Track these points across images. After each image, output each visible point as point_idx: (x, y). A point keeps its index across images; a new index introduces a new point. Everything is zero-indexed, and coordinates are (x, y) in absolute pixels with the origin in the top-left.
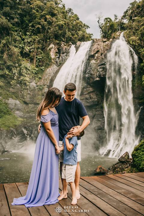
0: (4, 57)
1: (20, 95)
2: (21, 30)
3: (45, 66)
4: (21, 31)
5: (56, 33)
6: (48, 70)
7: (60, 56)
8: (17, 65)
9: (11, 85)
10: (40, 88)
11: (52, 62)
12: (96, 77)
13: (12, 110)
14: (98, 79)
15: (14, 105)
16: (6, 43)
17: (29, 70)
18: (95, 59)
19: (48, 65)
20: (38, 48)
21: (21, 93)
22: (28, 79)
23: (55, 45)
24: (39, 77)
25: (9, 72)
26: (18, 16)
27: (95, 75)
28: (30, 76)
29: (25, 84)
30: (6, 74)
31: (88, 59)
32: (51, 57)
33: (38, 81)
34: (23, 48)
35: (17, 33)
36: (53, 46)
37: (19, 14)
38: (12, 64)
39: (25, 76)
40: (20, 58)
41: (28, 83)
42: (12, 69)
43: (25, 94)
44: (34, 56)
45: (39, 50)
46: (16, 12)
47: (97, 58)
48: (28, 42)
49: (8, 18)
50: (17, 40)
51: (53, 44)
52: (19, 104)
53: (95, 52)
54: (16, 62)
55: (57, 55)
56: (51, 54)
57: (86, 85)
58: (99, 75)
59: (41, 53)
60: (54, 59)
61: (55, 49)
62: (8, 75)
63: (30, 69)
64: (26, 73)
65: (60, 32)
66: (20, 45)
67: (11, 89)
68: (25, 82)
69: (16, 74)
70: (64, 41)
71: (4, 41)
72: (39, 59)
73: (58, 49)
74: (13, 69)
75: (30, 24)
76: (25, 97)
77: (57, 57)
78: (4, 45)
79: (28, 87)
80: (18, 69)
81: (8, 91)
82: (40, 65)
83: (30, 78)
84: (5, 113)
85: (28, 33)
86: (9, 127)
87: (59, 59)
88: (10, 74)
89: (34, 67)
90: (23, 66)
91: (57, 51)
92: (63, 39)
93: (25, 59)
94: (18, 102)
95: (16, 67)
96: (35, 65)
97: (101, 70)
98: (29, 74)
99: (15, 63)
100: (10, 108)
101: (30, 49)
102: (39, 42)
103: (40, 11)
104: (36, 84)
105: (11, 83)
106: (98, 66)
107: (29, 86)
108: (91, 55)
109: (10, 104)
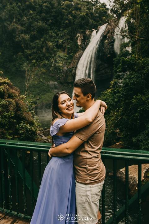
0: (43, 51)
1: (58, 78)
2: (56, 27)
3: (74, 52)
4: (56, 29)
5: (80, 23)
6: (76, 55)
7: (85, 42)
8: (53, 55)
9: (51, 71)
10: (70, 71)
11: (79, 48)
12: (107, 54)
13: (52, 89)
14: (109, 55)
15: (54, 85)
16: (44, 40)
17: (61, 58)
18: (108, 39)
19: (75, 52)
20: (68, 39)
21: (58, 76)
22: (61, 65)
23: (80, 34)
24: (69, 62)
25: (48, 62)
26: (52, 18)
27: (107, 52)
28: (62, 62)
29: (59, 69)
30: (46, 63)
31: (102, 40)
32: (78, 44)
33: (69, 65)
34: (58, 41)
35: (53, 31)
36: (79, 35)
37: (53, 16)
38: (49, 55)
39: (59, 63)
40: (55, 50)
41: (61, 68)
42: (49, 59)
43: (60, 77)
44: (65, 46)
45: (69, 41)
46: (51, 15)
47: (109, 37)
48: (61, 36)
49: (46, 21)
50: (53, 37)
51: (79, 33)
52: (57, 84)
53: (107, 33)
54: (53, 53)
55: (82, 42)
56: (78, 42)
57: (100, 62)
58: (109, 52)
59: (71, 43)
60: (80, 46)
61: (81, 37)
62: (47, 64)
63: (62, 56)
64: (60, 61)
65: (83, 22)
66: (56, 40)
67: (51, 74)
68: (59, 67)
69: (53, 62)
70: (88, 29)
71: (42, 40)
72: (68, 47)
73: (83, 36)
74: (51, 59)
75: (62, 22)
76: (61, 79)
77: (83, 43)
78: (43, 42)
79: (61, 71)
80: (55, 58)
81: (49, 76)
82: (70, 53)
83: (63, 64)
84: (47, 92)
85: (61, 29)
86: (48, 101)
87: (84, 45)
88: (49, 63)
89: (66, 54)
90: (57, 55)
91: (83, 38)
92: (87, 28)
93: (60, 50)
94: (56, 83)
95: (53, 57)
96: (66, 53)
97: (110, 47)
98: (61, 61)
99: (51, 54)
100: (51, 88)
101: (63, 41)
102: (68, 34)
103: (68, 9)
104: (67, 67)
105: (51, 69)
106: (109, 44)
107: (63, 70)
108: (104, 36)
109: (51, 85)
